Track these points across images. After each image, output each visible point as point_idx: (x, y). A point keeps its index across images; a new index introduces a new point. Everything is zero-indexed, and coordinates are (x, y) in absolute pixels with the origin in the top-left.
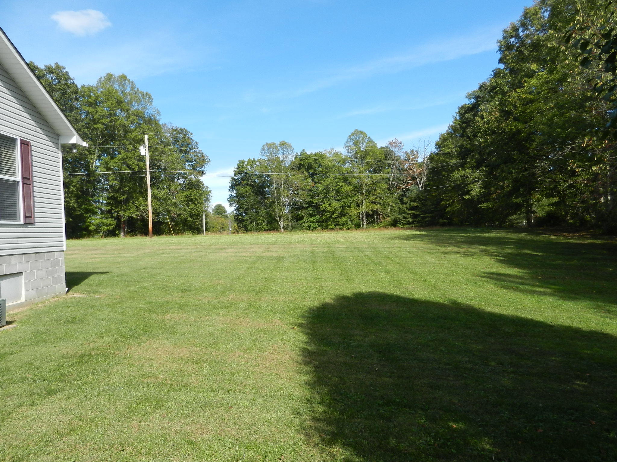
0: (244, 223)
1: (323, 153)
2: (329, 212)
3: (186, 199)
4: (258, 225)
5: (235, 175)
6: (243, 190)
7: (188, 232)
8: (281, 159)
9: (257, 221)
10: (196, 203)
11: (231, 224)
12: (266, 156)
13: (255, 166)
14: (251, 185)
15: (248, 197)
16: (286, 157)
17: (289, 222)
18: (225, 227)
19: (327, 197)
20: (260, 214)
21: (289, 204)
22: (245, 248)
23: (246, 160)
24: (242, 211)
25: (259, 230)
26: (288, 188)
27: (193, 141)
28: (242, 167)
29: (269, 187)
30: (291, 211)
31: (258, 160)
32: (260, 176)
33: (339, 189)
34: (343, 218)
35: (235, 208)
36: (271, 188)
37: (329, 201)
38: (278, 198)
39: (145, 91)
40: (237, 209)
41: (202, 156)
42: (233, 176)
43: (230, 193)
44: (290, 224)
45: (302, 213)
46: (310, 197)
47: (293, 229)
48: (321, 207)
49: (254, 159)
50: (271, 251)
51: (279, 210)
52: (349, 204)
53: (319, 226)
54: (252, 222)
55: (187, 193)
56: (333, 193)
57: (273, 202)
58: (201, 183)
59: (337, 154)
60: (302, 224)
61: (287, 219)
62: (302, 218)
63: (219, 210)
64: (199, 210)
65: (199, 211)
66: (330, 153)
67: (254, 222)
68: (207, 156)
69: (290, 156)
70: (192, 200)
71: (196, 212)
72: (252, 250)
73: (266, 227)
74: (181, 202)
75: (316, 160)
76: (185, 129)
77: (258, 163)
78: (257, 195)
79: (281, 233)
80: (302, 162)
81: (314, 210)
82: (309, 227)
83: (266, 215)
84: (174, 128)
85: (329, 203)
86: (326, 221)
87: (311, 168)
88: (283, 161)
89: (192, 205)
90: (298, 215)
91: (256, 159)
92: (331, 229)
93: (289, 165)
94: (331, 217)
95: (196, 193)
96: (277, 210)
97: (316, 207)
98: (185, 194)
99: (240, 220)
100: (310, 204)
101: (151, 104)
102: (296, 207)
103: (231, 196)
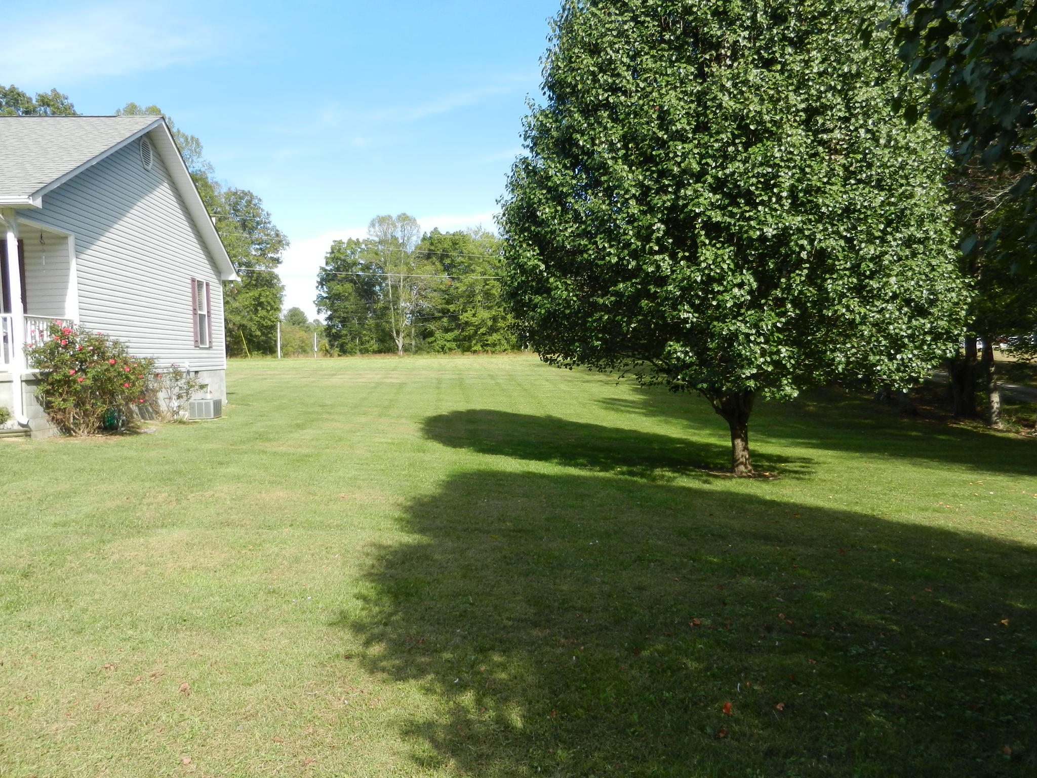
0: (341, 341)
1: (465, 233)
2: (474, 326)
3: (253, 303)
4: (362, 343)
5: (327, 264)
6: (338, 288)
7: (256, 353)
8: (401, 241)
9: (360, 338)
10: (269, 308)
11: (317, 341)
12: (377, 236)
13: (359, 250)
14: (352, 281)
15: (347, 299)
16: (408, 239)
17: (411, 339)
18: (307, 345)
19: (471, 302)
20: (366, 326)
21: (412, 312)
22: (360, 374)
23: (345, 240)
24: (336, 321)
25: (365, 351)
26: (411, 287)
27: (263, 210)
28: (339, 251)
29: (380, 284)
30: (414, 323)
31: (364, 241)
32: (366, 268)
33: (488, 290)
34: (495, 334)
35: (327, 316)
36: (384, 285)
37: (473, 308)
38: (395, 303)
39: (189, 134)
40: (330, 318)
41: (277, 235)
42: (324, 265)
43: (317, 292)
44: (413, 343)
45: (432, 326)
46: (444, 301)
47: (419, 350)
48: (461, 317)
49: (358, 240)
50: (391, 378)
51: (397, 321)
52: (504, 314)
53: (459, 347)
54: (353, 339)
55: (255, 293)
56: (479, 297)
57: (386, 308)
58: (276, 277)
59: (487, 235)
60: (432, 342)
61: (409, 335)
62: (431, 334)
63: (296, 317)
64: (273, 319)
65: (273, 322)
66: (476, 233)
67: (356, 338)
68: (284, 236)
69: (414, 238)
70: (261, 304)
71: (269, 322)
72: (368, 376)
73: (375, 347)
74: (246, 307)
75: (455, 243)
76: (249, 192)
77: (363, 246)
78: (362, 296)
79: (400, 357)
80: (433, 248)
81: (449, 322)
82: (443, 348)
83: (376, 330)
84: (233, 190)
85: (473, 312)
86: (469, 338)
87: (447, 256)
88: (403, 244)
89: (262, 313)
90: (426, 329)
91: (361, 240)
92: (475, 352)
93: (412, 252)
94: (476, 332)
95: (268, 293)
96: (393, 320)
97: (454, 318)
98: (251, 294)
99: (333, 335)
100: (445, 312)
101: (199, 154)
102: (422, 317)
103: (320, 296)
